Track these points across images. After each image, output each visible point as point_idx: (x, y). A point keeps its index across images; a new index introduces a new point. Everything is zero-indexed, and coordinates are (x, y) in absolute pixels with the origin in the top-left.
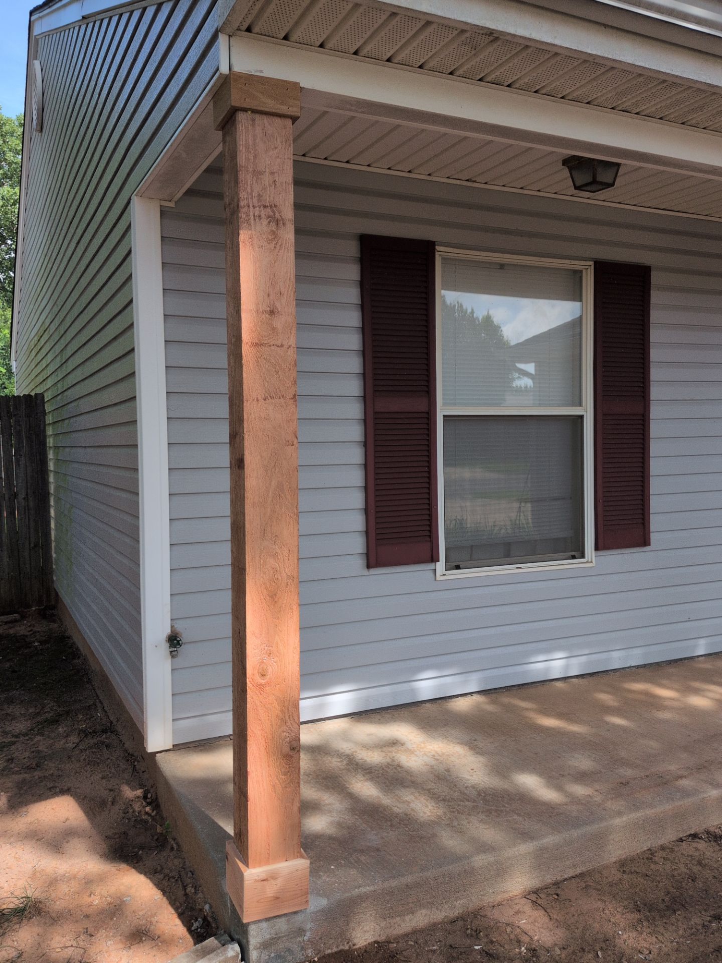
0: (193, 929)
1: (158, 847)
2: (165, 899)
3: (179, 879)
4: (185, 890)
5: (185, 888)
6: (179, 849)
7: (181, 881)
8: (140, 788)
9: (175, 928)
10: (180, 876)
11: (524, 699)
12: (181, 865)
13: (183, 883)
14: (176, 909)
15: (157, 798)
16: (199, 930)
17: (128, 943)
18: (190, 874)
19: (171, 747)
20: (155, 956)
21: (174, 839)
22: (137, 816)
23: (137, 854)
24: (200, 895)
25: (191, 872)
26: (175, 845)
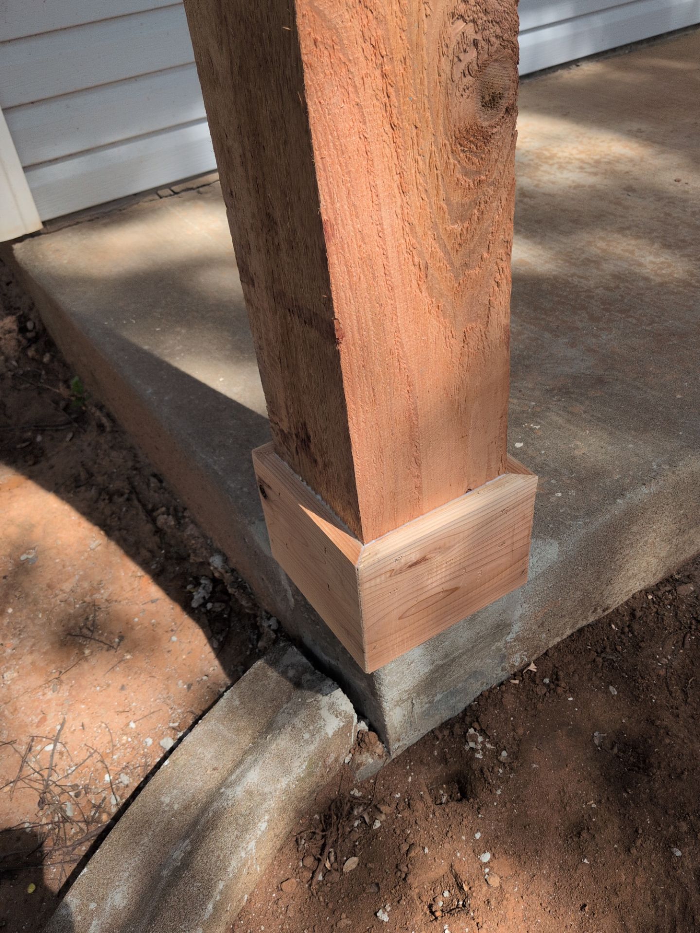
0: (194, 604)
1: (70, 423)
2: (113, 546)
3: (134, 497)
4: (154, 521)
5: (151, 514)
6: (117, 429)
7: (139, 501)
8: (8, 315)
9: (152, 607)
10: (133, 488)
11: (681, 56)
12: (130, 464)
13: (144, 506)
14: (144, 565)
15: (45, 330)
16: (209, 606)
17: (52, 668)
18: (154, 482)
19: (39, 226)
20: (123, 688)
21: (101, 407)
22: (16, 368)
23: (32, 442)
24: (190, 530)
25: (155, 476)
26: (104, 420)
